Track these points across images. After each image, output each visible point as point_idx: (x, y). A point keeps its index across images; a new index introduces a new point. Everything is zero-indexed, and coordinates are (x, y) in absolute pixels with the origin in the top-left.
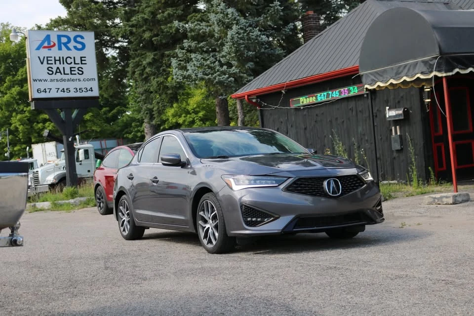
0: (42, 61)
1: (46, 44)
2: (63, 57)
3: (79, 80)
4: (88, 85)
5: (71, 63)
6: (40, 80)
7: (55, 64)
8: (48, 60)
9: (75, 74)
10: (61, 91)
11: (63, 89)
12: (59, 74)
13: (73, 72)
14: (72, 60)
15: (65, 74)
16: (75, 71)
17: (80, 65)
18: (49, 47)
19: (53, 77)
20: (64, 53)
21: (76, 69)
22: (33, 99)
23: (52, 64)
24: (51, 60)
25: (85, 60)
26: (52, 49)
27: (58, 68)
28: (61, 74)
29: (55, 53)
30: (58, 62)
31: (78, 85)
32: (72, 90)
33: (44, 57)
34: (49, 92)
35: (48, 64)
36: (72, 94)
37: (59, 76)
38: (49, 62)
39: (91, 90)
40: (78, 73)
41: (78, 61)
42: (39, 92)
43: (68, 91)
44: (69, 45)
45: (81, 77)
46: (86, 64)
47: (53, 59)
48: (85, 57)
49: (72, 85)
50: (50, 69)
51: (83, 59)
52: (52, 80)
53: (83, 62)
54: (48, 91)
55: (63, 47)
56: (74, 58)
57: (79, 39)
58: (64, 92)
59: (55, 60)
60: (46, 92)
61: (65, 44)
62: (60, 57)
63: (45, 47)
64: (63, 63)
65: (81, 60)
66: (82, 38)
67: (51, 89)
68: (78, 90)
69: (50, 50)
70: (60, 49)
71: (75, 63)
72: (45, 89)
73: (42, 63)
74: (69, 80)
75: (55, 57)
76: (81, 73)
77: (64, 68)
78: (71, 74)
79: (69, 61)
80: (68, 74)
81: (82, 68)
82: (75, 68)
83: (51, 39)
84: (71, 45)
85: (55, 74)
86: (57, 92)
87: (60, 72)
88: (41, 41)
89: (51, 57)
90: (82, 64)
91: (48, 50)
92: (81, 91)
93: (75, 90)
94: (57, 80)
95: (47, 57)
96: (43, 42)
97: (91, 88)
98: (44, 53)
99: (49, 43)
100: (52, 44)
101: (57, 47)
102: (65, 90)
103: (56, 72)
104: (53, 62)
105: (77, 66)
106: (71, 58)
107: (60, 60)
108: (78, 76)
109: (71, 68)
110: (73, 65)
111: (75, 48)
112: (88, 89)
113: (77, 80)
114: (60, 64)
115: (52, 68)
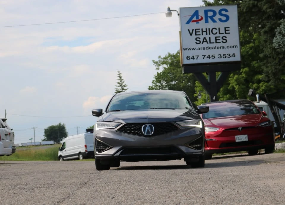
0: (191, 33)
1: (194, 19)
2: (209, 29)
3: (223, 47)
4: (231, 51)
5: (216, 33)
6: (189, 49)
7: (202, 34)
8: (196, 32)
9: (220, 43)
10: (207, 58)
11: (209, 56)
12: (206, 43)
13: (218, 41)
14: (217, 31)
15: (210, 43)
16: (219, 40)
17: (224, 35)
18: (197, 21)
19: (201, 46)
20: (211, 25)
21: (221, 38)
22: (183, 65)
23: (200, 35)
24: (199, 32)
25: (229, 30)
26: (200, 22)
27: (205, 38)
28: (208, 43)
29: (202, 25)
30: (205, 33)
31: (222, 52)
32: (217, 56)
33: (193, 30)
34: (197, 59)
35: (196, 35)
36: (217, 60)
37: (205, 45)
38: (197, 33)
39: (234, 55)
40: (222, 42)
41: (222, 31)
42: (188, 59)
43: (213, 57)
44: (214, 18)
45: (225, 45)
46: (229, 33)
47: (200, 31)
48: (229, 28)
49: (216, 52)
50: (198, 39)
51: (227, 29)
52: (199, 49)
53: (227, 32)
54: (195, 57)
55: (209, 20)
56: (219, 29)
57: (223, 12)
58: (209, 58)
59: (203, 32)
60: (194, 59)
61: (211, 17)
62: (206, 29)
63: (194, 21)
64: (210, 34)
65: (225, 30)
66: (226, 11)
67: (198, 56)
68: (222, 56)
69: (198, 23)
70: (207, 21)
71: (220, 33)
72: (193, 56)
73: (191, 35)
74: (214, 48)
75: (202, 29)
76: (225, 41)
77: (210, 38)
78: (216, 42)
79: (214, 31)
80: (214, 43)
81: (226, 37)
82: (219, 37)
83: (199, 14)
84: (217, 18)
85: (202, 43)
86: (204, 58)
87: (206, 41)
88: (190, 16)
89: (199, 29)
90: (226, 33)
91: (197, 23)
92: (225, 57)
93: (219, 56)
94: (204, 49)
95: (196, 30)
96: (192, 17)
97: (234, 54)
98: (193, 26)
99: (197, 17)
100: (200, 18)
101: (204, 20)
102: (211, 56)
103: (203, 42)
104: (201, 33)
105: (221, 36)
106: (216, 29)
107: (206, 31)
108: (222, 44)
109: (216, 37)
110: (218, 35)
111: (220, 20)
112: (231, 55)
113: (221, 48)
114: (207, 34)
115: (199, 38)
